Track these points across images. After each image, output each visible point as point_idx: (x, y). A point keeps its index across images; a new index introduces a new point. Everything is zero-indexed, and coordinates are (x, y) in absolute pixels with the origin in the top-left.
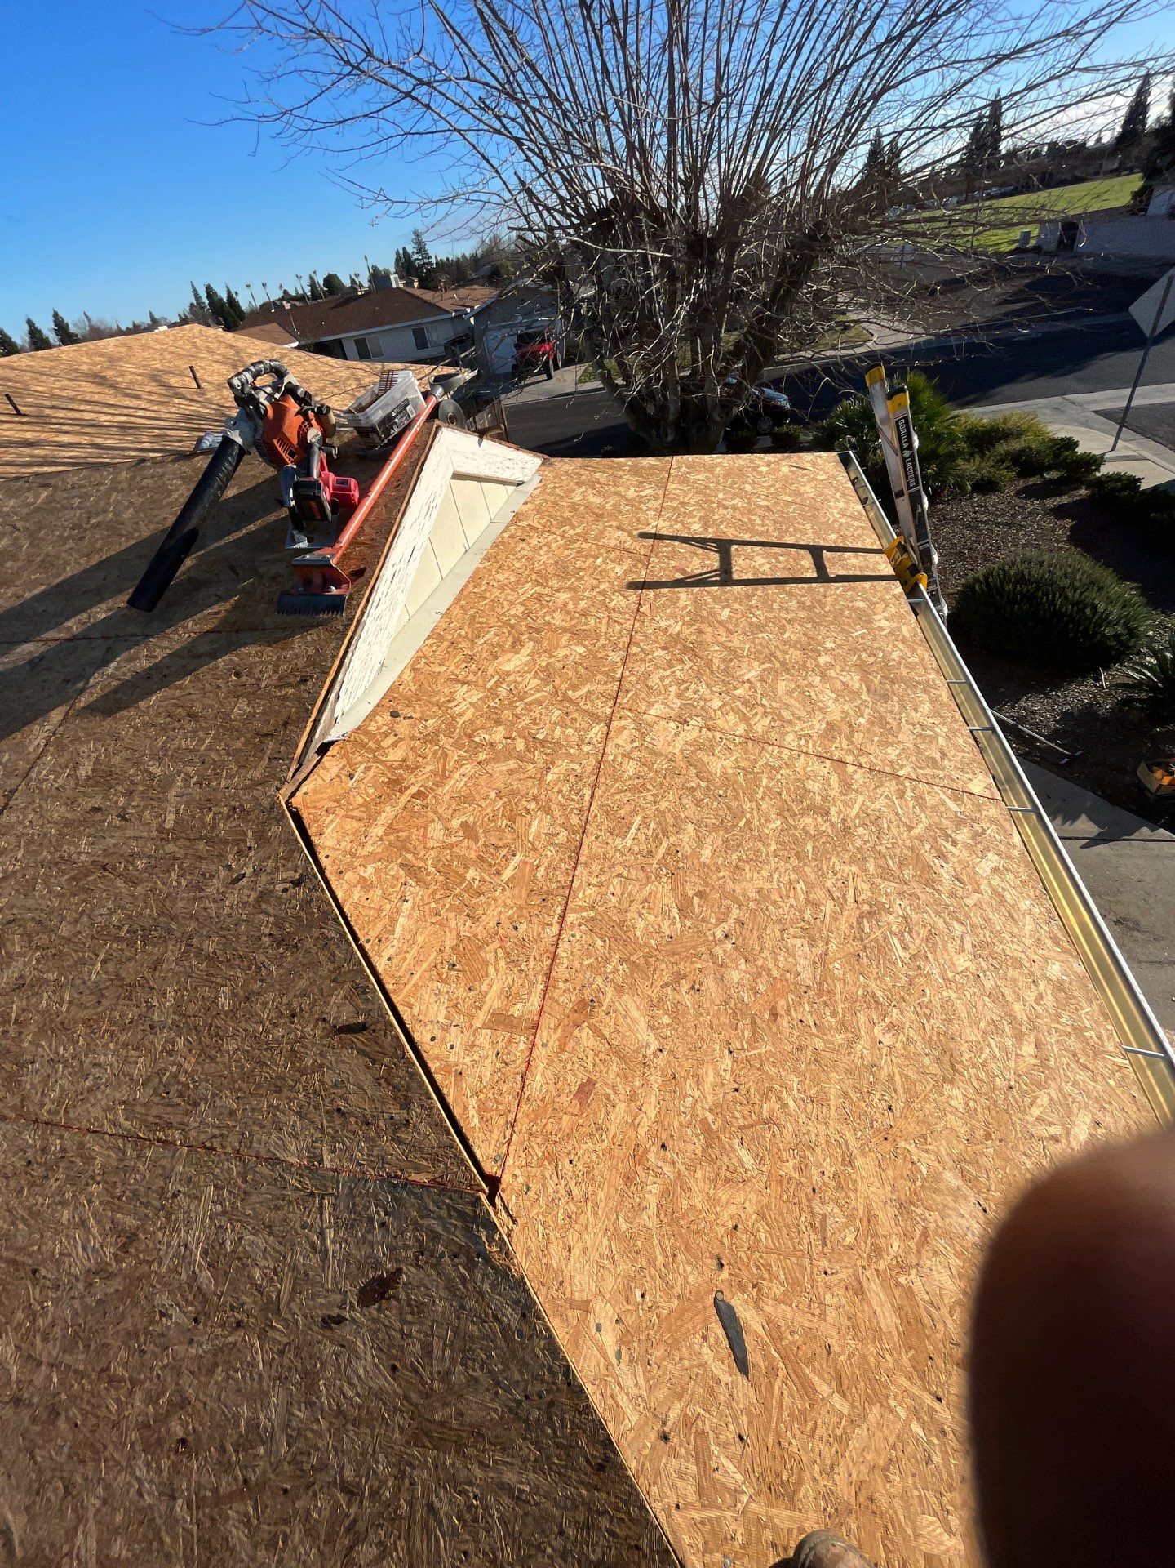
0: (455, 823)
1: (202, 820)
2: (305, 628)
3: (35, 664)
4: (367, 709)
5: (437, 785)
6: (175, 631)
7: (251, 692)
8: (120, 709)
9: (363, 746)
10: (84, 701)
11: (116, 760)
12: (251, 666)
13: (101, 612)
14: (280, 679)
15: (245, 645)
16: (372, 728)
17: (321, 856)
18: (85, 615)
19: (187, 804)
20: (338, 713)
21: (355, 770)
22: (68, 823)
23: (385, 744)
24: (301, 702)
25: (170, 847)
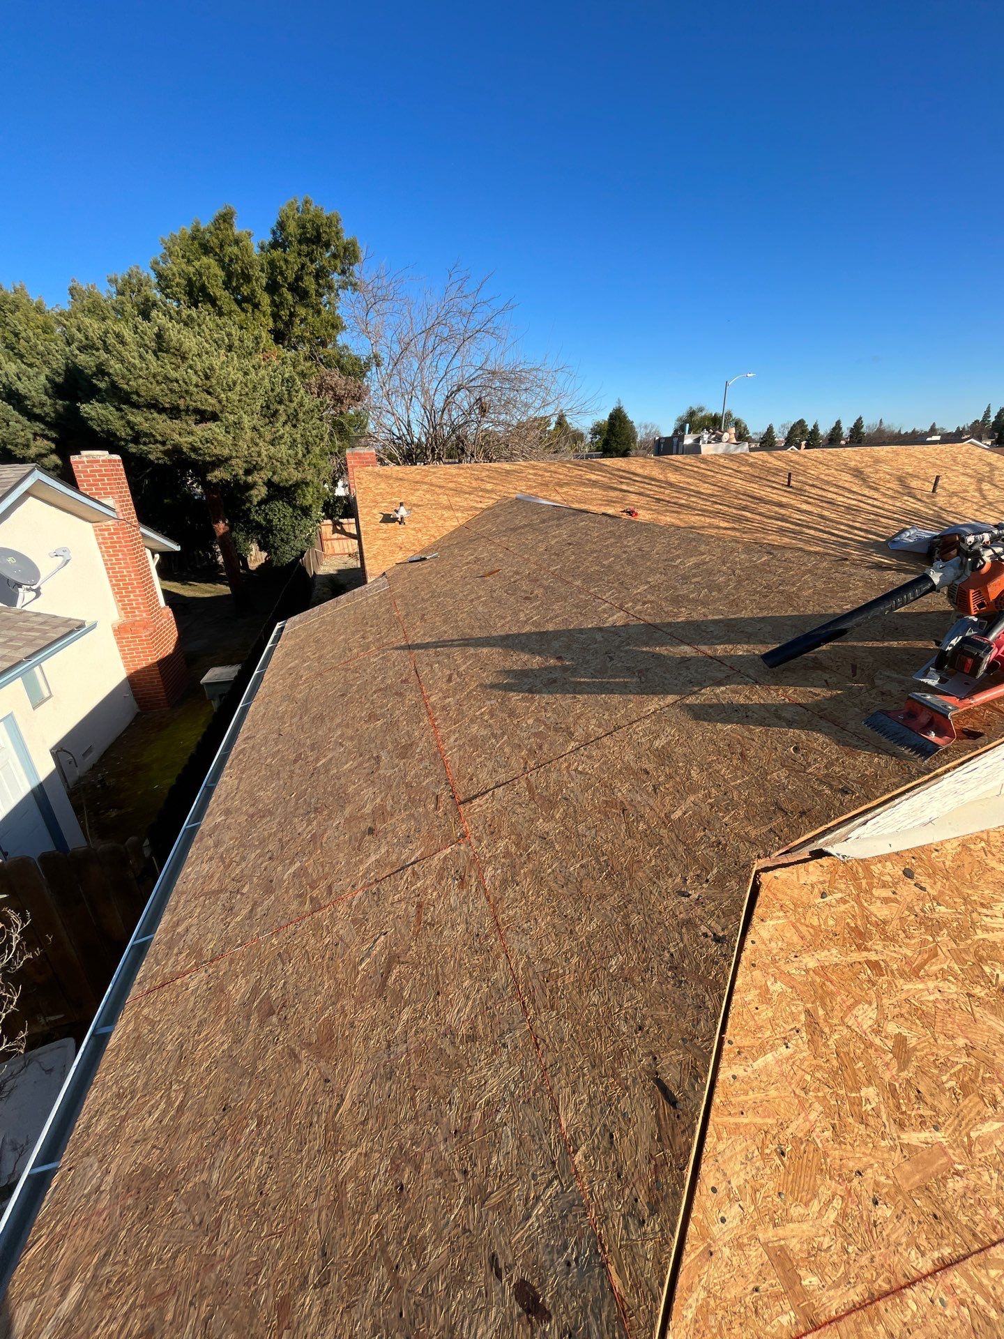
0: (892, 1028)
1: (695, 832)
2: (879, 750)
3: (685, 660)
4: (884, 850)
5: (902, 974)
6: (777, 691)
7: (797, 770)
8: (705, 720)
9: (855, 878)
10: (691, 700)
11: (679, 750)
12: (811, 750)
13: (741, 650)
14: (827, 776)
15: (820, 731)
16: (876, 869)
17: (750, 937)
18: (731, 647)
19: (695, 814)
20: (854, 835)
21: (831, 893)
22: (629, 768)
23: (876, 892)
24: (830, 806)
25: (663, 832)
